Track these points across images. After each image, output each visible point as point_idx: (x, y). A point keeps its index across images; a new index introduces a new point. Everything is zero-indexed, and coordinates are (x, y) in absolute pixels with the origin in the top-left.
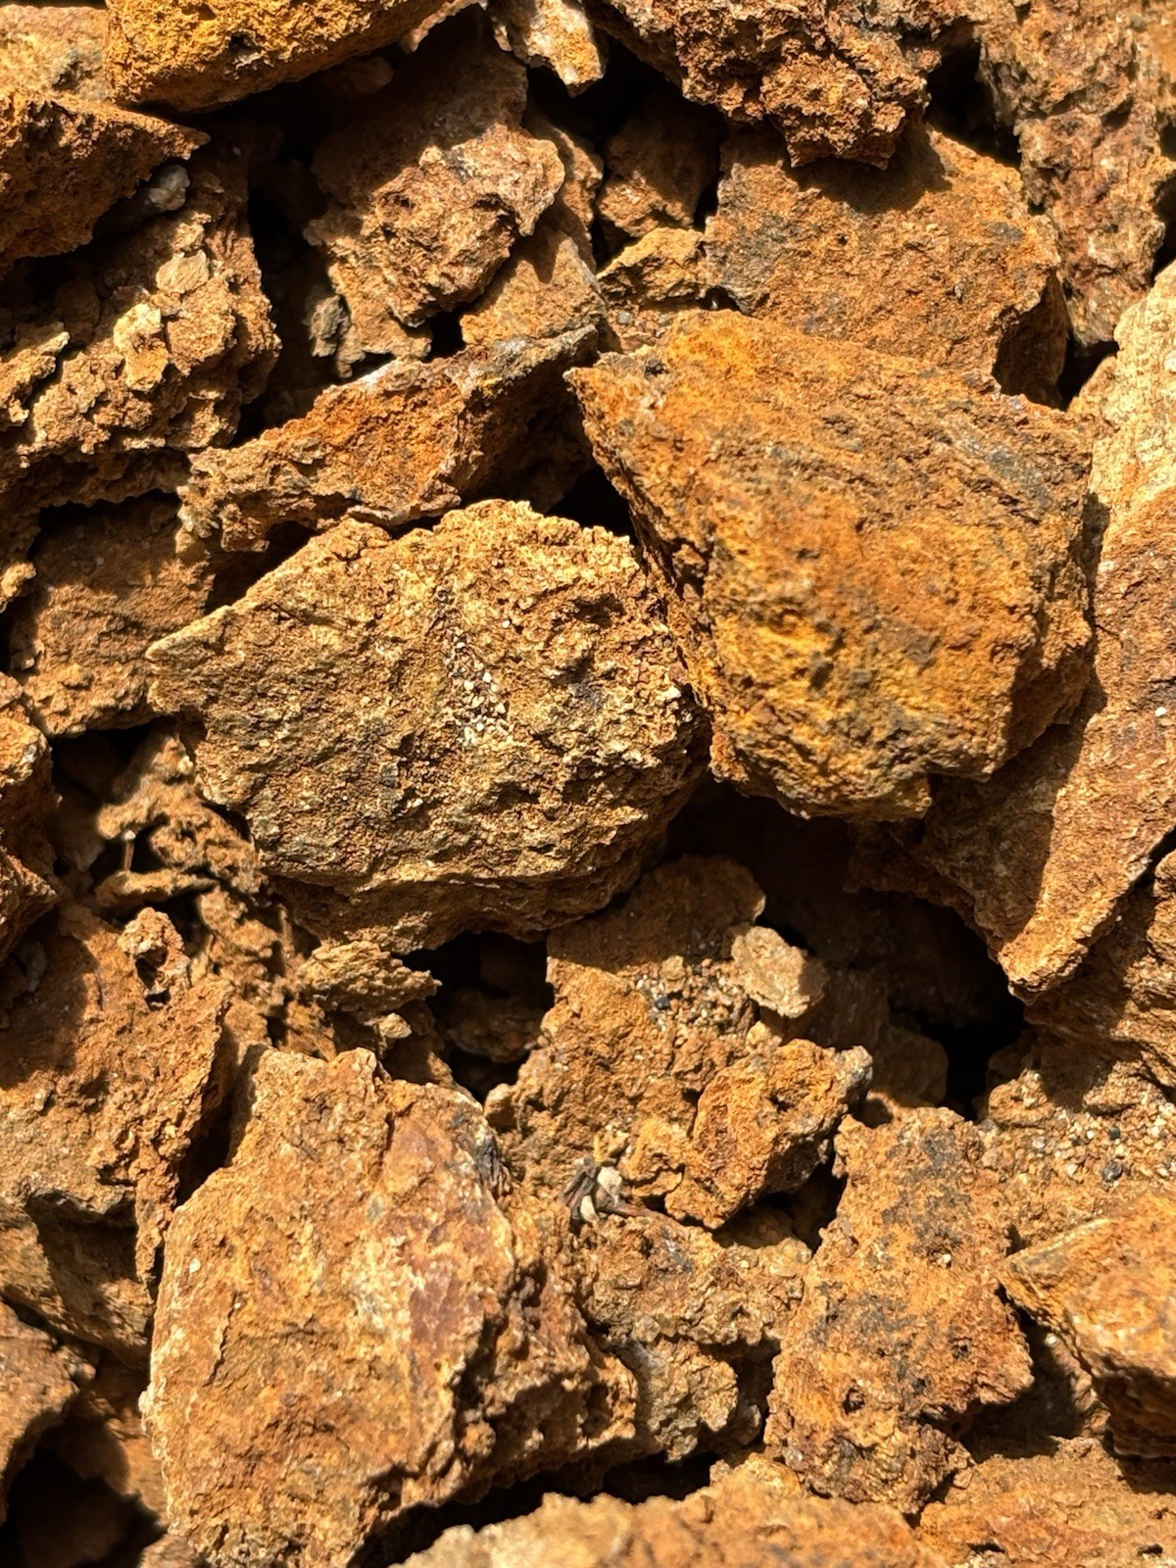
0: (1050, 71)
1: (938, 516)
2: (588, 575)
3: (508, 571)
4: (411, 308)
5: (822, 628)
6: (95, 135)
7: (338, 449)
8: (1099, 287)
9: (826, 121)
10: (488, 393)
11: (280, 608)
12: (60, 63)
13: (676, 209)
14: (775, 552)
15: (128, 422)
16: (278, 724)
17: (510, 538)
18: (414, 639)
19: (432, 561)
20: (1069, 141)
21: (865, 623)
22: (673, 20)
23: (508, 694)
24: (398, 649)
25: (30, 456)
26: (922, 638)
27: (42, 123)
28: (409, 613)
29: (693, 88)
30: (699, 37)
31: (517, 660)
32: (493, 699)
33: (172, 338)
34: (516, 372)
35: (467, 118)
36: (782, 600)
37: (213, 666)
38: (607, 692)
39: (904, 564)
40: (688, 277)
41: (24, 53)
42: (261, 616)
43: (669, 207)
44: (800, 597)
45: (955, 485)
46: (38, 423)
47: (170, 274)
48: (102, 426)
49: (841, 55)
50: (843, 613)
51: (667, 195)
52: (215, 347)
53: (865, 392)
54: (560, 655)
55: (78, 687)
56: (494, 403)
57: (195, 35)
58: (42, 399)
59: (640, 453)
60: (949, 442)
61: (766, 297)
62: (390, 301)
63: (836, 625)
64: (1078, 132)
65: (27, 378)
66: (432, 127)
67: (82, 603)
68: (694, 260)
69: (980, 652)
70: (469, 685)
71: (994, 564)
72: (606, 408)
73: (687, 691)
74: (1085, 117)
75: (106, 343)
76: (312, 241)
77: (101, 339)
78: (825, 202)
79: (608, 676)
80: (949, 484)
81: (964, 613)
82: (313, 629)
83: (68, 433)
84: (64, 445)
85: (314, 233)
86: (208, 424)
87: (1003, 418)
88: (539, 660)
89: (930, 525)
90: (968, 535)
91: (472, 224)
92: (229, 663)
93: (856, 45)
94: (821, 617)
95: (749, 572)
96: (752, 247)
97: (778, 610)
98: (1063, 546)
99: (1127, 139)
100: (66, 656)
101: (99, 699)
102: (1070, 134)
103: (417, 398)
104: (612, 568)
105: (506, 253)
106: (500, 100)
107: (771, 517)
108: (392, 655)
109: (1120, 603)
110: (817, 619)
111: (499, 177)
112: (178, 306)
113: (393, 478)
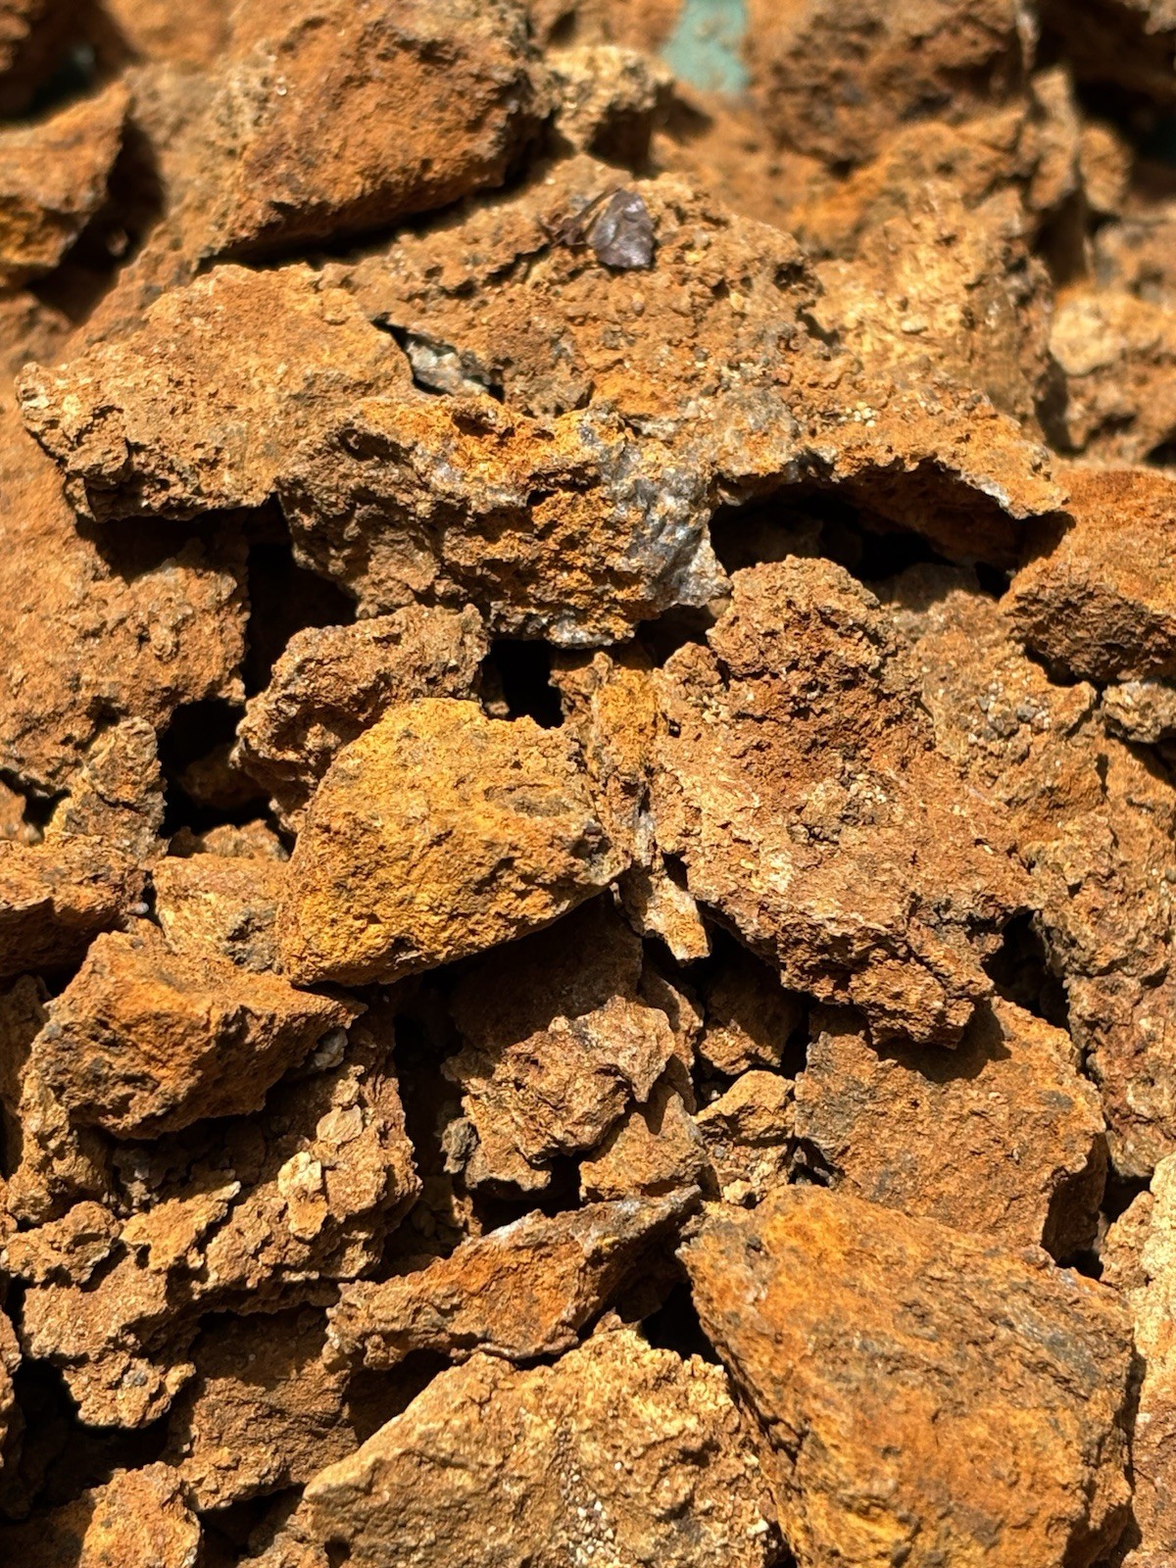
0: (1097, 942)
1: (1002, 1402)
2: (692, 1423)
3: (622, 1422)
4: (535, 1150)
5: (903, 1521)
6: (276, 1031)
7: (473, 1295)
8: (1135, 1131)
9: (906, 1017)
10: (607, 1250)
11: (421, 1454)
12: (235, 920)
13: (767, 1053)
14: (864, 1451)
15: (288, 1261)
16: (414, 1549)
17: (625, 1390)
18: (536, 1476)
19: (555, 1405)
20: (1112, 1000)
21: (940, 1511)
22: (774, 927)
23: (616, 1522)
24: (523, 1485)
25: (203, 1293)
26: (988, 1523)
27: (233, 1029)
28: (532, 1453)
29: (790, 981)
30: (798, 942)
31: (627, 1496)
32: (603, 1526)
33: (331, 1191)
34: (630, 1233)
35: (591, 989)
36: (869, 1497)
37: (363, 1505)
38: (705, 1528)
39: (974, 1450)
40: (778, 1123)
41: (203, 908)
42: (404, 1461)
43: (761, 1051)
44: (886, 1495)
45: (1016, 1369)
46: (210, 1266)
47: (330, 1127)
48: (266, 1265)
49: (920, 961)
50: (921, 1504)
51: (759, 1041)
52: (368, 1201)
53: (938, 1275)
54: (665, 1498)
55: (228, 1468)
56: (609, 1257)
57: (363, 937)
58: (215, 1240)
59: (745, 1343)
60: (1011, 1326)
61: (847, 1148)
62: (517, 1139)
63: (915, 1517)
64: (1121, 992)
65: (203, 1226)
66: (561, 996)
67: (234, 1393)
68: (783, 1107)
69: (1038, 1528)
70: (582, 1512)
71: (1051, 1445)
72: (715, 1295)
73: (774, 1529)
74: (1127, 980)
75: (271, 1186)
76: (449, 1078)
77: (267, 1181)
78: (901, 1070)
79: (706, 1513)
80: (1011, 1366)
81: (1024, 1493)
82: (449, 1472)
83: (237, 1273)
84: (233, 1283)
85: (450, 1070)
86: (357, 1259)
87: (1057, 1298)
88: (646, 1500)
89: (996, 1409)
90: (1029, 1419)
91: (594, 1088)
92: (376, 1503)
93: (934, 953)
94: (903, 1512)
95: (839, 1466)
96: (837, 1107)
97: (866, 1503)
98: (1109, 1418)
99: (1162, 1000)
100: (217, 1441)
101: (246, 1478)
102: (1113, 993)
103: (543, 1251)
104: (710, 1406)
105: (622, 1111)
106: (620, 972)
107: (860, 1415)
108: (516, 1491)
109: (1155, 1452)
110: (899, 1514)
111: (619, 1050)
112: (336, 1159)
113: (520, 1320)
